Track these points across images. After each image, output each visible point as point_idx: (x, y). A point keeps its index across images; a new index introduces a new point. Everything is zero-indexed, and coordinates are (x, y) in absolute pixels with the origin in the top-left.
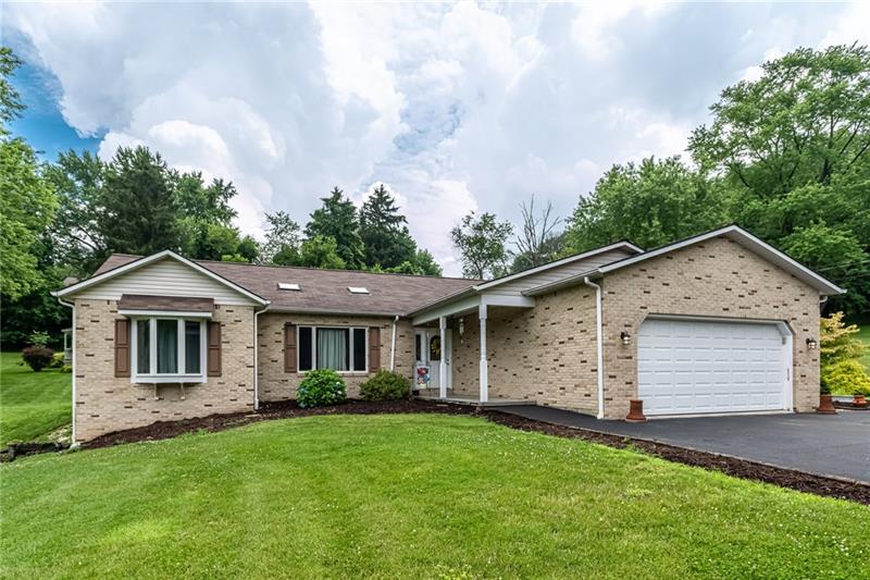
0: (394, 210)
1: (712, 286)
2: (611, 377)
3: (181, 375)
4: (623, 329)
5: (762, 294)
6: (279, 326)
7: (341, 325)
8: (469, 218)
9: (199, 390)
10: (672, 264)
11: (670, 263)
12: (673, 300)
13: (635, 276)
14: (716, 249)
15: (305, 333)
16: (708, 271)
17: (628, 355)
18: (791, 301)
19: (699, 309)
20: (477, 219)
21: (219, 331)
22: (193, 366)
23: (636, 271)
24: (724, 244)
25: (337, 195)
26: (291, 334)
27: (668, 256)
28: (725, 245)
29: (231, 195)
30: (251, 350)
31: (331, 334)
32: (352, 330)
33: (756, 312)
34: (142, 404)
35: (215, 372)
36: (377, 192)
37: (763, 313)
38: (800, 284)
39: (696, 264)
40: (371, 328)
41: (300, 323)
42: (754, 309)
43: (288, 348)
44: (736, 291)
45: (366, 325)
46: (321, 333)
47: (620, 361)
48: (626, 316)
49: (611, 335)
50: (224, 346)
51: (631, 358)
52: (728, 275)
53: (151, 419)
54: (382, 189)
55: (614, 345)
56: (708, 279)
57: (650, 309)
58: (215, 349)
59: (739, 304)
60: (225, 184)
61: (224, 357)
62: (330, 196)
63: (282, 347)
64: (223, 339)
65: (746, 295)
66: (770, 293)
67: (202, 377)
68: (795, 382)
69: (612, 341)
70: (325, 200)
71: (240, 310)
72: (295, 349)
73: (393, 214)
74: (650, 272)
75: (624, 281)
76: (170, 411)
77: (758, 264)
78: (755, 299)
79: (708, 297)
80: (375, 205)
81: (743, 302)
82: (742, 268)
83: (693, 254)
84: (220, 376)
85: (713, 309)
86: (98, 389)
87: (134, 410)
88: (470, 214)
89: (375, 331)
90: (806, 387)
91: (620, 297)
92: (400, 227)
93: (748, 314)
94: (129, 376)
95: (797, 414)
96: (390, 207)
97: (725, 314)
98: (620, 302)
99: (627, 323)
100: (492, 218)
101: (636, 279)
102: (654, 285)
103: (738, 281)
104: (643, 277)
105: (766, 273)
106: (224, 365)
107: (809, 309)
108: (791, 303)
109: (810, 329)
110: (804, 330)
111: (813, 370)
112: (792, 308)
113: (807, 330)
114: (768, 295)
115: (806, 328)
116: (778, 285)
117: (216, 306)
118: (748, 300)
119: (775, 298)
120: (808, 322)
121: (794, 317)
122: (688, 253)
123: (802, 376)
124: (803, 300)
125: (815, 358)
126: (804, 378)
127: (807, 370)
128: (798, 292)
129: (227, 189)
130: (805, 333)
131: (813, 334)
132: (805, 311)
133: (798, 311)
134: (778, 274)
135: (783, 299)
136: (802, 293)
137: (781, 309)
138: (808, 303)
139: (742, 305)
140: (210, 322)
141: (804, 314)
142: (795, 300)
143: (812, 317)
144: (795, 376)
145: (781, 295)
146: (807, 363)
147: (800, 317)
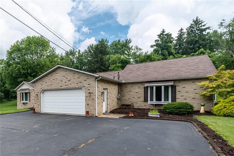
0: (204, 26)
1: (57, 81)
2: (35, 103)
3: (24, 101)
4: (37, 94)
5: (72, 80)
10: (47, 78)
12: (48, 86)
14: (58, 71)
16: (56, 77)
18: (83, 81)
19: (54, 87)
23: (40, 81)
24: (61, 69)
27: (46, 75)
29: (130, 43)
33: (70, 86)
36: (194, 21)
37: (72, 86)
38: (87, 75)
39: (53, 76)
42: (70, 85)
44: (64, 81)
47: (37, 100)
51: (39, 99)
52: (62, 77)
54: (197, 19)
56: (56, 79)
57: (43, 89)
59: (65, 84)
62: (160, 33)
64: (30, 95)
65: (67, 82)
66: (75, 80)
67: (28, 102)
68: (85, 106)
69: (35, 96)
74: (43, 80)
75: (37, 83)
77: (71, 72)
78: (70, 82)
79: (56, 84)
82: (66, 74)
85: (58, 87)
90: (89, 108)
91: (37, 87)
93: (67, 87)
96: (201, 25)
97: (61, 87)
99: (38, 92)
101: (40, 82)
102: (44, 83)
103: (65, 78)
105: (74, 74)
106: (31, 100)
107: (90, 83)
108: (83, 82)
109: (91, 89)
110: (88, 90)
111: (92, 102)
112: (83, 83)
113: (90, 90)
114: (74, 81)
115: (89, 89)
116: (78, 77)
117: (29, 90)
118: (68, 83)
119: (77, 81)
120: (90, 87)
121: (84, 86)
122: (51, 74)
123: (87, 104)
124: (88, 80)
125: (93, 98)
126: (88, 105)
127: (90, 102)
128: (86, 78)
129: (128, 41)
130: (89, 90)
131: (92, 90)
132: (89, 84)
133: (85, 84)
134: (78, 74)
135: (80, 81)
136: (88, 78)
137: (79, 84)
138: (90, 81)
139: (66, 84)
140: (29, 93)
141: (88, 84)
142: (85, 80)
143: (91, 85)
144: (85, 104)
145: (79, 80)
146: (90, 100)
147: (86, 86)
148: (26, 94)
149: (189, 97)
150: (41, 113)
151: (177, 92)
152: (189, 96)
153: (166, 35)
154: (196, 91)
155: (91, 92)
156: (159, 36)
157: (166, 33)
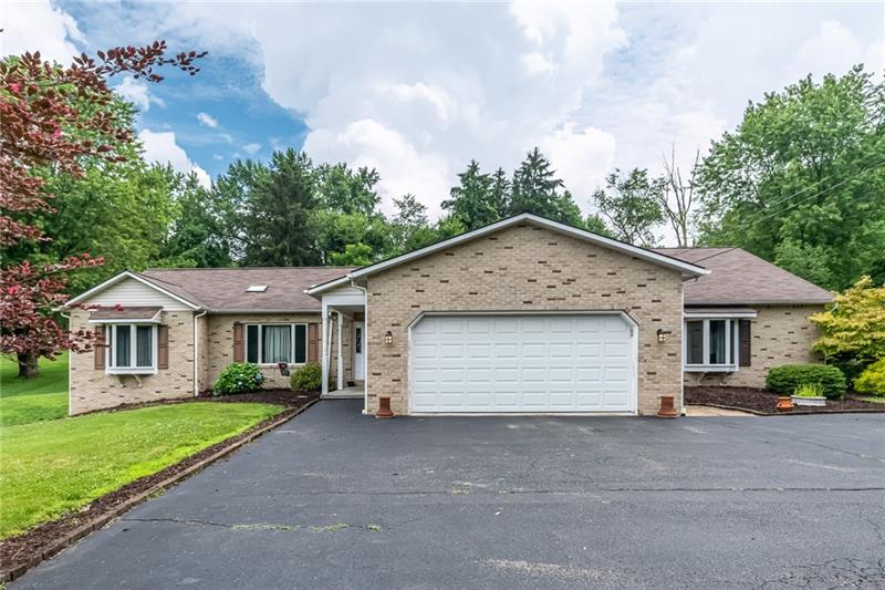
0: (550, 174)
1: (507, 280)
2: (374, 374)
3: (133, 368)
4: (390, 329)
5: (584, 282)
6: (229, 326)
7: (283, 322)
8: (614, 176)
9: (151, 379)
10: (453, 260)
11: (451, 260)
12: (453, 297)
13: (404, 276)
14: (513, 239)
15: (253, 330)
16: (504, 263)
17: (395, 353)
18: (628, 288)
19: (490, 304)
20: (624, 177)
21: (167, 332)
22: (144, 359)
23: (407, 271)
24: (528, 232)
25: (474, 168)
26: (239, 332)
27: (448, 252)
28: (527, 234)
29: (375, 181)
30: (191, 348)
31: (277, 330)
32: (293, 326)
33: (574, 304)
34: (114, 391)
35: (163, 365)
36: (530, 156)
37: (583, 304)
38: (648, 267)
39: (486, 258)
40: (310, 324)
41: (247, 322)
42: (571, 300)
43: (237, 344)
44: (543, 282)
45: (305, 321)
46: (268, 330)
47: (387, 359)
48: (395, 315)
49: (376, 334)
50: (170, 344)
51: (399, 356)
52: (531, 266)
53: (119, 402)
54: (536, 152)
55: (380, 344)
56: (503, 272)
57: (423, 308)
58: (163, 346)
59: (548, 296)
60: (369, 171)
61: (171, 353)
62: (465, 170)
63: (231, 343)
64: (170, 339)
65: (559, 285)
66: (597, 280)
67: (154, 369)
68: (640, 380)
69: (375, 340)
70: (460, 175)
71: (183, 314)
72: (243, 344)
73: (548, 178)
74: (424, 271)
75: (392, 282)
76: (129, 396)
77: (579, 250)
78: (574, 288)
79: (503, 291)
80: (526, 171)
81: (554, 293)
82: (553, 256)
83: (480, 247)
84: (167, 368)
85: (510, 303)
86: (84, 379)
87: (107, 394)
88: (614, 172)
89: (313, 327)
90: (656, 386)
91: (387, 297)
92: (559, 191)
93: (560, 305)
94: (104, 369)
95: (641, 417)
96: (544, 172)
97: (529, 307)
98: (387, 303)
99: (395, 322)
100: (643, 174)
101: (406, 279)
102: (428, 284)
103: (547, 271)
104: (415, 278)
105: (590, 259)
106: (170, 359)
107: (663, 295)
108: (632, 289)
109: (665, 318)
110: (654, 320)
111: (669, 366)
112: (633, 295)
113: (659, 320)
114: (594, 283)
115: (656, 317)
116: (610, 271)
117: (164, 313)
118: (561, 290)
119: (606, 286)
120: (660, 311)
121: (637, 305)
122: (474, 247)
123: (649, 373)
124: (651, 286)
125: (672, 352)
126: (652, 376)
127: (658, 366)
128: (642, 277)
129: (370, 176)
130: (656, 323)
131: (669, 323)
132: (655, 298)
133: (643, 298)
134: (611, 259)
135: (617, 286)
136: (652, 277)
137: (616, 298)
138: (661, 289)
139: (553, 296)
140: (160, 326)
141: (653, 301)
142: (639, 286)
143: (667, 304)
144: (640, 373)
145: (614, 282)
146: (659, 358)
147: (647, 305)
148: (144, 330)
149: (779, 354)
150: (409, 414)
151: (753, 340)
152: (778, 349)
153: (480, 178)
154: (793, 338)
155: (665, 330)
156: (464, 177)
157: (480, 173)
